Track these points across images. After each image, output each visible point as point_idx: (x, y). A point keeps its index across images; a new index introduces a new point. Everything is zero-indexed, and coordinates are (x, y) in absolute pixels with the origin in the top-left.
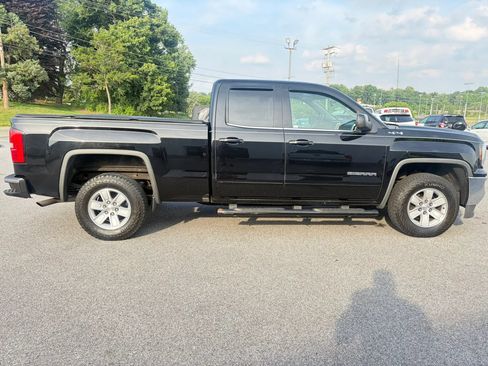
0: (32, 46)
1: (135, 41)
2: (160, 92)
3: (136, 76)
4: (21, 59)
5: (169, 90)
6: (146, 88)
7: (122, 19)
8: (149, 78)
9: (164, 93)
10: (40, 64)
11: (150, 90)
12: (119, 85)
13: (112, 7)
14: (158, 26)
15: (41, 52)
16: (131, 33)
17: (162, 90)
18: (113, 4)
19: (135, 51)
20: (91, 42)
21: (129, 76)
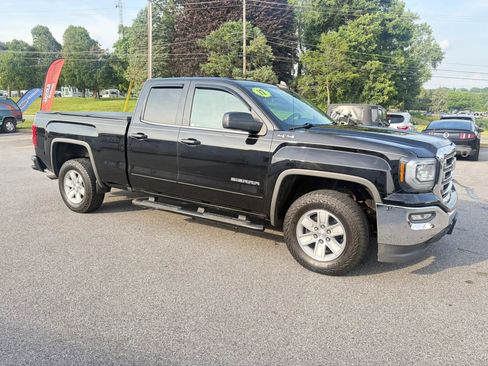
0: (267, 54)
1: (362, 39)
2: (381, 91)
3: (357, 75)
4: (259, 66)
5: (392, 88)
6: (366, 88)
7: (353, 18)
8: (371, 76)
9: (386, 92)
10: (273, 69)
11: (371, 89)
12: (339, 85)
13: (345, 9)
14: (390, 20)
15: (274, 58)
16: (360, 31)
17: (384, 88)
18: (346, 6)
19: (360, 50)
20: (318, 46)
21: (350, 75)
